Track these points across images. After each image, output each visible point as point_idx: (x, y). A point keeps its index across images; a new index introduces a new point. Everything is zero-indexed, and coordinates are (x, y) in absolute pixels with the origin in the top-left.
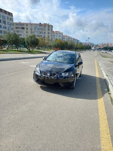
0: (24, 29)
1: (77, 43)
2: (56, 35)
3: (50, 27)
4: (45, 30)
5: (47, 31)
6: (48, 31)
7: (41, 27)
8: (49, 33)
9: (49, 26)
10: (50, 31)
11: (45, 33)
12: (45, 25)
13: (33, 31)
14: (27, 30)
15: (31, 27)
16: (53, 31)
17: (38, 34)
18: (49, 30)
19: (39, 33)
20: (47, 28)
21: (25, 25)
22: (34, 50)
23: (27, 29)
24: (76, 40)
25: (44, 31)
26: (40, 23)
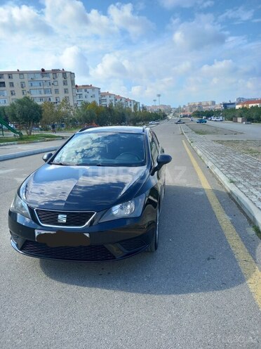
0: (4, 86)
1: (135, 107)
2: (84, 93)
3: (67, 76)
4: (56, 83)
5: (61, 88)
6: (65, 87)
7: (45, 79)
8: (66, 91)
9: (64, 73)
10: (69, 86)
11: (57, 91)
12: (55, 72)
13: (27, 89)
14: (12, 89)
15: (23, 80)
16: (77, 86)
17: (41, 96)
18: (65, 83)
19: (43, 92)
20: (60, 78)
21: (6, 77)
22: (32, 133)
23: (12, 85)
24: (130, 101)
25: (54, 88)
26: (43, 70)
